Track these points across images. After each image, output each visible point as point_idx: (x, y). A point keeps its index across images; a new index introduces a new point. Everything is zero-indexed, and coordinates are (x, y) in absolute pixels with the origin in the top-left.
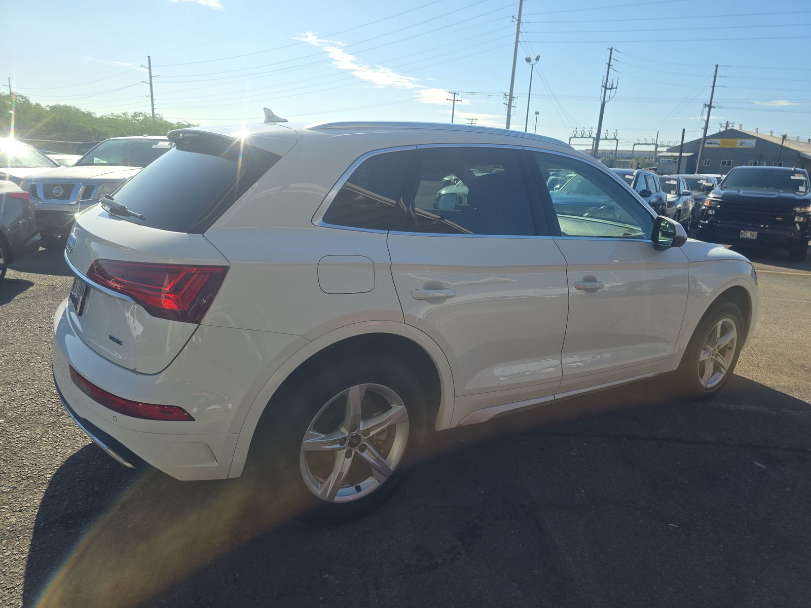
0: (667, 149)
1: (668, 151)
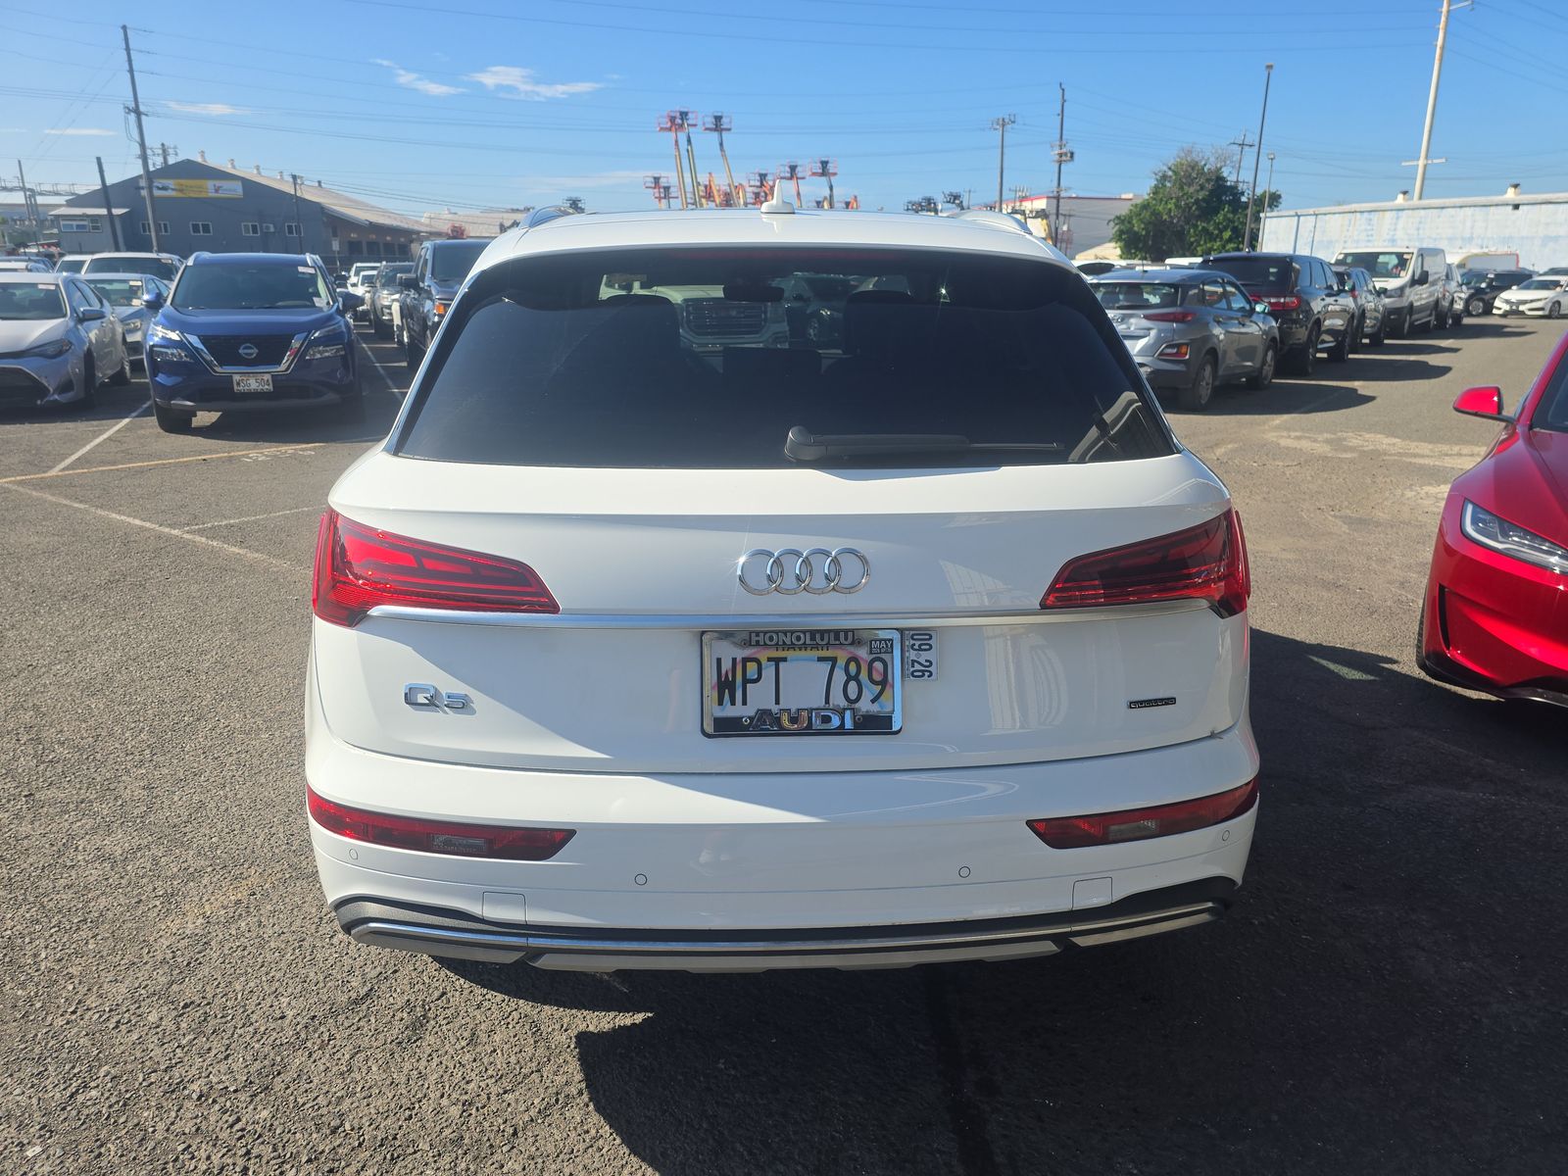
0: (67, 201)
1: (70, 204)
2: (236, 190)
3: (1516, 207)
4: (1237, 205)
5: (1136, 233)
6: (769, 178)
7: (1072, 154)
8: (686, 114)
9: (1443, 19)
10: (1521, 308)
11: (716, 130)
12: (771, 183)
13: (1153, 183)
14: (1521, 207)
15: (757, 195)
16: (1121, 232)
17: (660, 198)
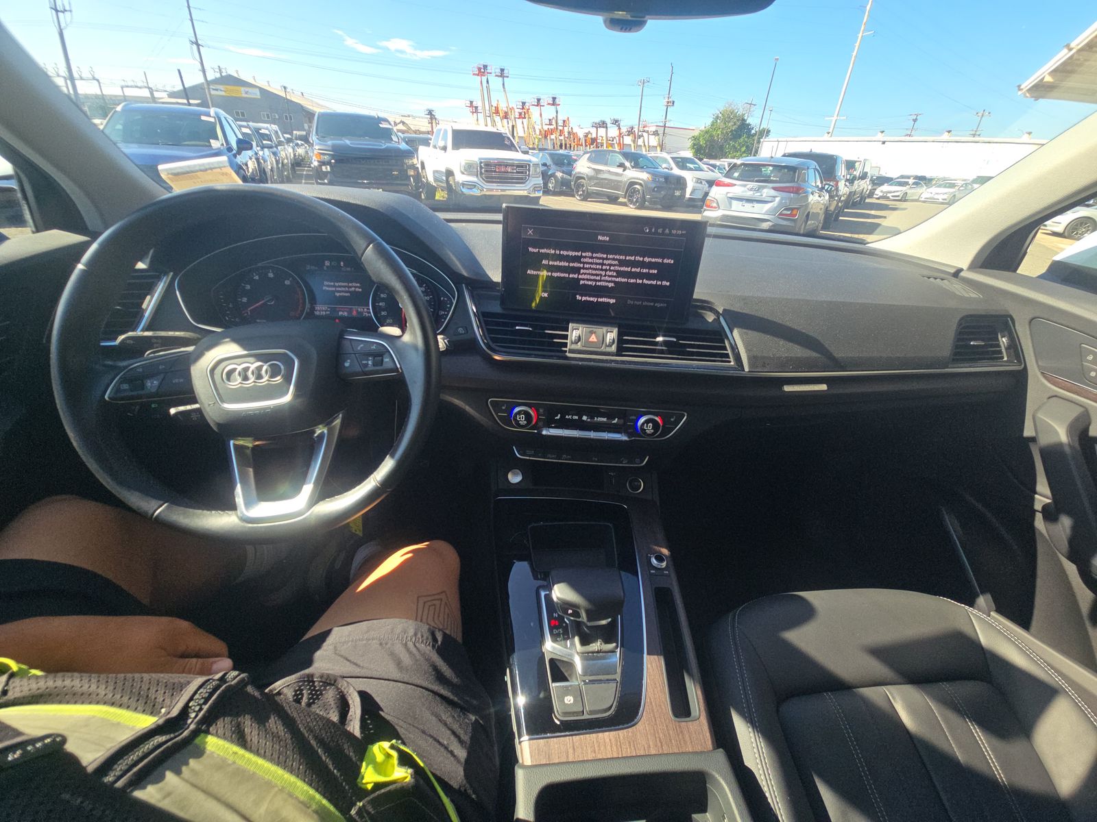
0: (167, 94)
2: (256, 94)
3: (884, 143)
4: (750, 136)
5: (701, 145)
6: (527, 104)
7: (674, 102)
8: (486, 66)
9: (859, 40)
10: (889, 195)
11: (501, 76)
12: (527, 107)
13: (712, 120)
14: (886, 143)
15: (520, 114)
16: (694, 145)
17: (473, 113)
